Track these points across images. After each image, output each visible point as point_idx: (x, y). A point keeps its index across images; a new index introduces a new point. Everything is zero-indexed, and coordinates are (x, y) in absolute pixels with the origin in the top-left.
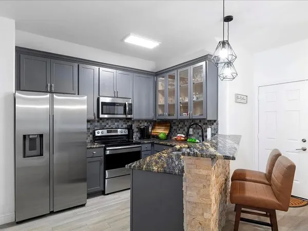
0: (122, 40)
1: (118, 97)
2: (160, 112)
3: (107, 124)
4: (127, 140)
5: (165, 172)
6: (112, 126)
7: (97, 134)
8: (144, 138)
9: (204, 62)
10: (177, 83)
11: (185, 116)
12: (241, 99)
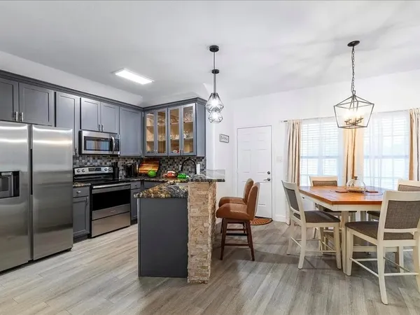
0: (113, 72)
1: (102, 132)
2: (148, 149)
3: (89, 161)
4: (112, 178)
5: (172, 197)
6: (94, 164)
7: (76, 173)
8: (130, 177)
9: (194, 104)
10: (167, 121)
11: (175, 153)
12: (224, 139)
